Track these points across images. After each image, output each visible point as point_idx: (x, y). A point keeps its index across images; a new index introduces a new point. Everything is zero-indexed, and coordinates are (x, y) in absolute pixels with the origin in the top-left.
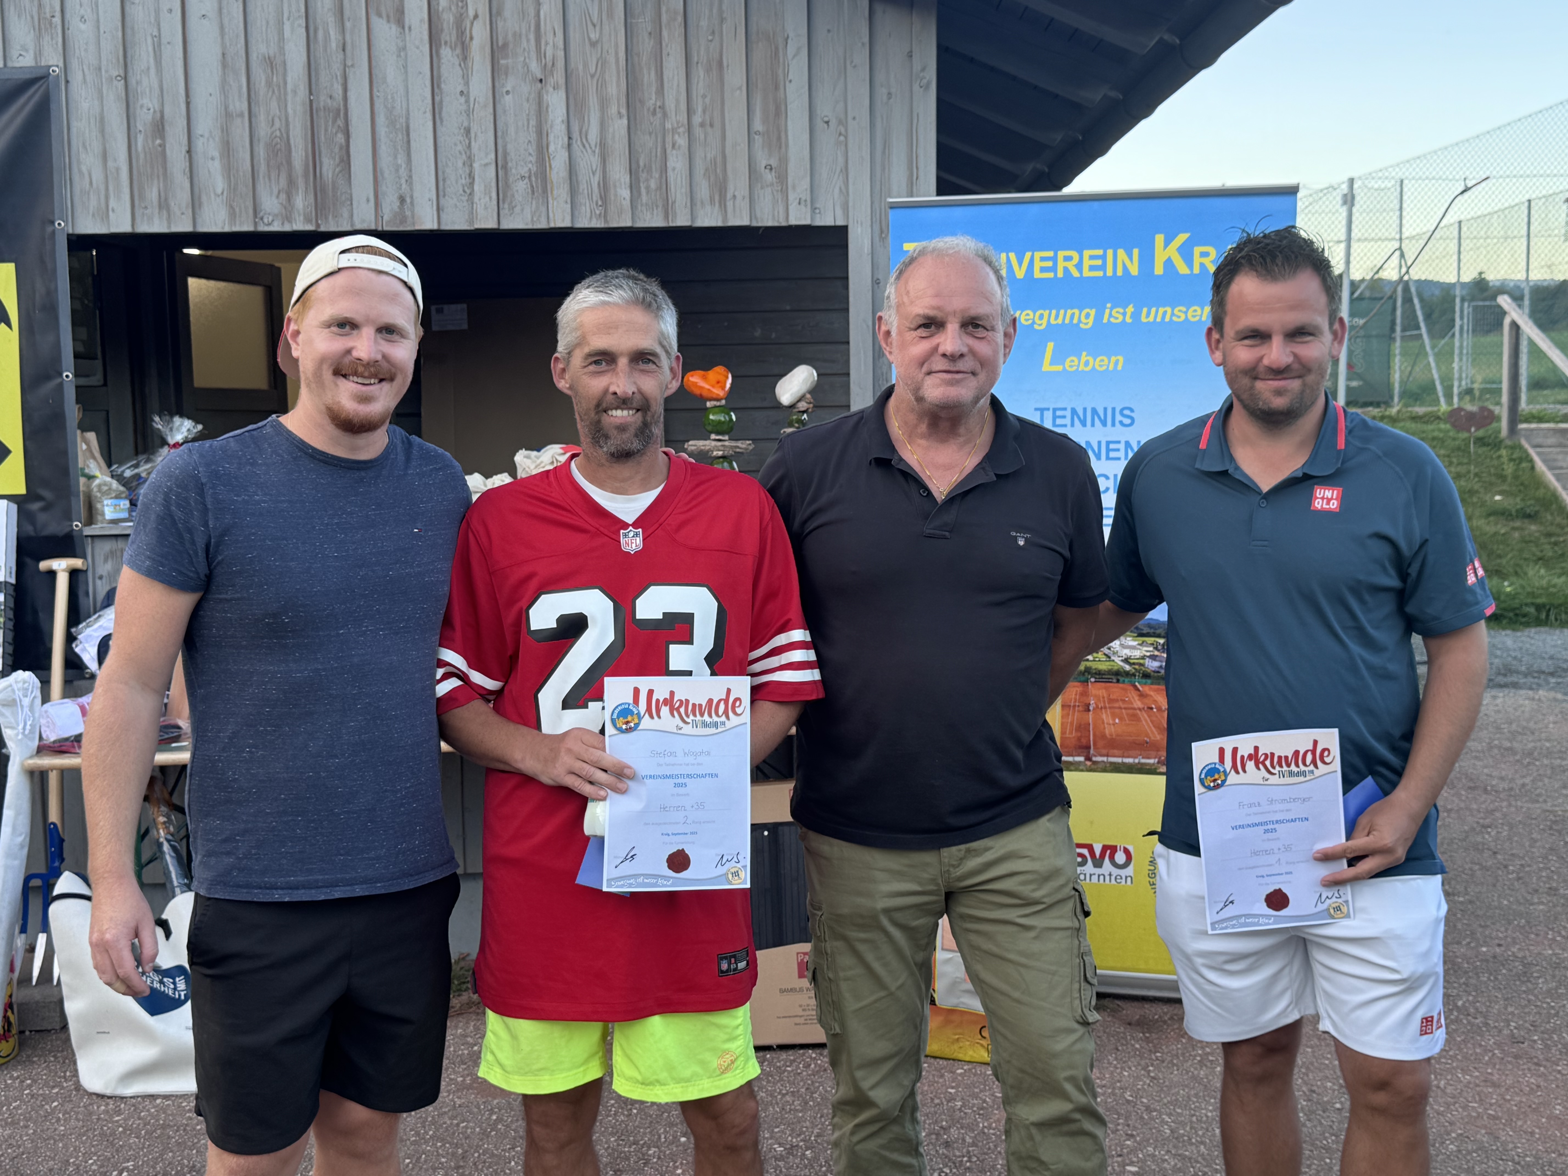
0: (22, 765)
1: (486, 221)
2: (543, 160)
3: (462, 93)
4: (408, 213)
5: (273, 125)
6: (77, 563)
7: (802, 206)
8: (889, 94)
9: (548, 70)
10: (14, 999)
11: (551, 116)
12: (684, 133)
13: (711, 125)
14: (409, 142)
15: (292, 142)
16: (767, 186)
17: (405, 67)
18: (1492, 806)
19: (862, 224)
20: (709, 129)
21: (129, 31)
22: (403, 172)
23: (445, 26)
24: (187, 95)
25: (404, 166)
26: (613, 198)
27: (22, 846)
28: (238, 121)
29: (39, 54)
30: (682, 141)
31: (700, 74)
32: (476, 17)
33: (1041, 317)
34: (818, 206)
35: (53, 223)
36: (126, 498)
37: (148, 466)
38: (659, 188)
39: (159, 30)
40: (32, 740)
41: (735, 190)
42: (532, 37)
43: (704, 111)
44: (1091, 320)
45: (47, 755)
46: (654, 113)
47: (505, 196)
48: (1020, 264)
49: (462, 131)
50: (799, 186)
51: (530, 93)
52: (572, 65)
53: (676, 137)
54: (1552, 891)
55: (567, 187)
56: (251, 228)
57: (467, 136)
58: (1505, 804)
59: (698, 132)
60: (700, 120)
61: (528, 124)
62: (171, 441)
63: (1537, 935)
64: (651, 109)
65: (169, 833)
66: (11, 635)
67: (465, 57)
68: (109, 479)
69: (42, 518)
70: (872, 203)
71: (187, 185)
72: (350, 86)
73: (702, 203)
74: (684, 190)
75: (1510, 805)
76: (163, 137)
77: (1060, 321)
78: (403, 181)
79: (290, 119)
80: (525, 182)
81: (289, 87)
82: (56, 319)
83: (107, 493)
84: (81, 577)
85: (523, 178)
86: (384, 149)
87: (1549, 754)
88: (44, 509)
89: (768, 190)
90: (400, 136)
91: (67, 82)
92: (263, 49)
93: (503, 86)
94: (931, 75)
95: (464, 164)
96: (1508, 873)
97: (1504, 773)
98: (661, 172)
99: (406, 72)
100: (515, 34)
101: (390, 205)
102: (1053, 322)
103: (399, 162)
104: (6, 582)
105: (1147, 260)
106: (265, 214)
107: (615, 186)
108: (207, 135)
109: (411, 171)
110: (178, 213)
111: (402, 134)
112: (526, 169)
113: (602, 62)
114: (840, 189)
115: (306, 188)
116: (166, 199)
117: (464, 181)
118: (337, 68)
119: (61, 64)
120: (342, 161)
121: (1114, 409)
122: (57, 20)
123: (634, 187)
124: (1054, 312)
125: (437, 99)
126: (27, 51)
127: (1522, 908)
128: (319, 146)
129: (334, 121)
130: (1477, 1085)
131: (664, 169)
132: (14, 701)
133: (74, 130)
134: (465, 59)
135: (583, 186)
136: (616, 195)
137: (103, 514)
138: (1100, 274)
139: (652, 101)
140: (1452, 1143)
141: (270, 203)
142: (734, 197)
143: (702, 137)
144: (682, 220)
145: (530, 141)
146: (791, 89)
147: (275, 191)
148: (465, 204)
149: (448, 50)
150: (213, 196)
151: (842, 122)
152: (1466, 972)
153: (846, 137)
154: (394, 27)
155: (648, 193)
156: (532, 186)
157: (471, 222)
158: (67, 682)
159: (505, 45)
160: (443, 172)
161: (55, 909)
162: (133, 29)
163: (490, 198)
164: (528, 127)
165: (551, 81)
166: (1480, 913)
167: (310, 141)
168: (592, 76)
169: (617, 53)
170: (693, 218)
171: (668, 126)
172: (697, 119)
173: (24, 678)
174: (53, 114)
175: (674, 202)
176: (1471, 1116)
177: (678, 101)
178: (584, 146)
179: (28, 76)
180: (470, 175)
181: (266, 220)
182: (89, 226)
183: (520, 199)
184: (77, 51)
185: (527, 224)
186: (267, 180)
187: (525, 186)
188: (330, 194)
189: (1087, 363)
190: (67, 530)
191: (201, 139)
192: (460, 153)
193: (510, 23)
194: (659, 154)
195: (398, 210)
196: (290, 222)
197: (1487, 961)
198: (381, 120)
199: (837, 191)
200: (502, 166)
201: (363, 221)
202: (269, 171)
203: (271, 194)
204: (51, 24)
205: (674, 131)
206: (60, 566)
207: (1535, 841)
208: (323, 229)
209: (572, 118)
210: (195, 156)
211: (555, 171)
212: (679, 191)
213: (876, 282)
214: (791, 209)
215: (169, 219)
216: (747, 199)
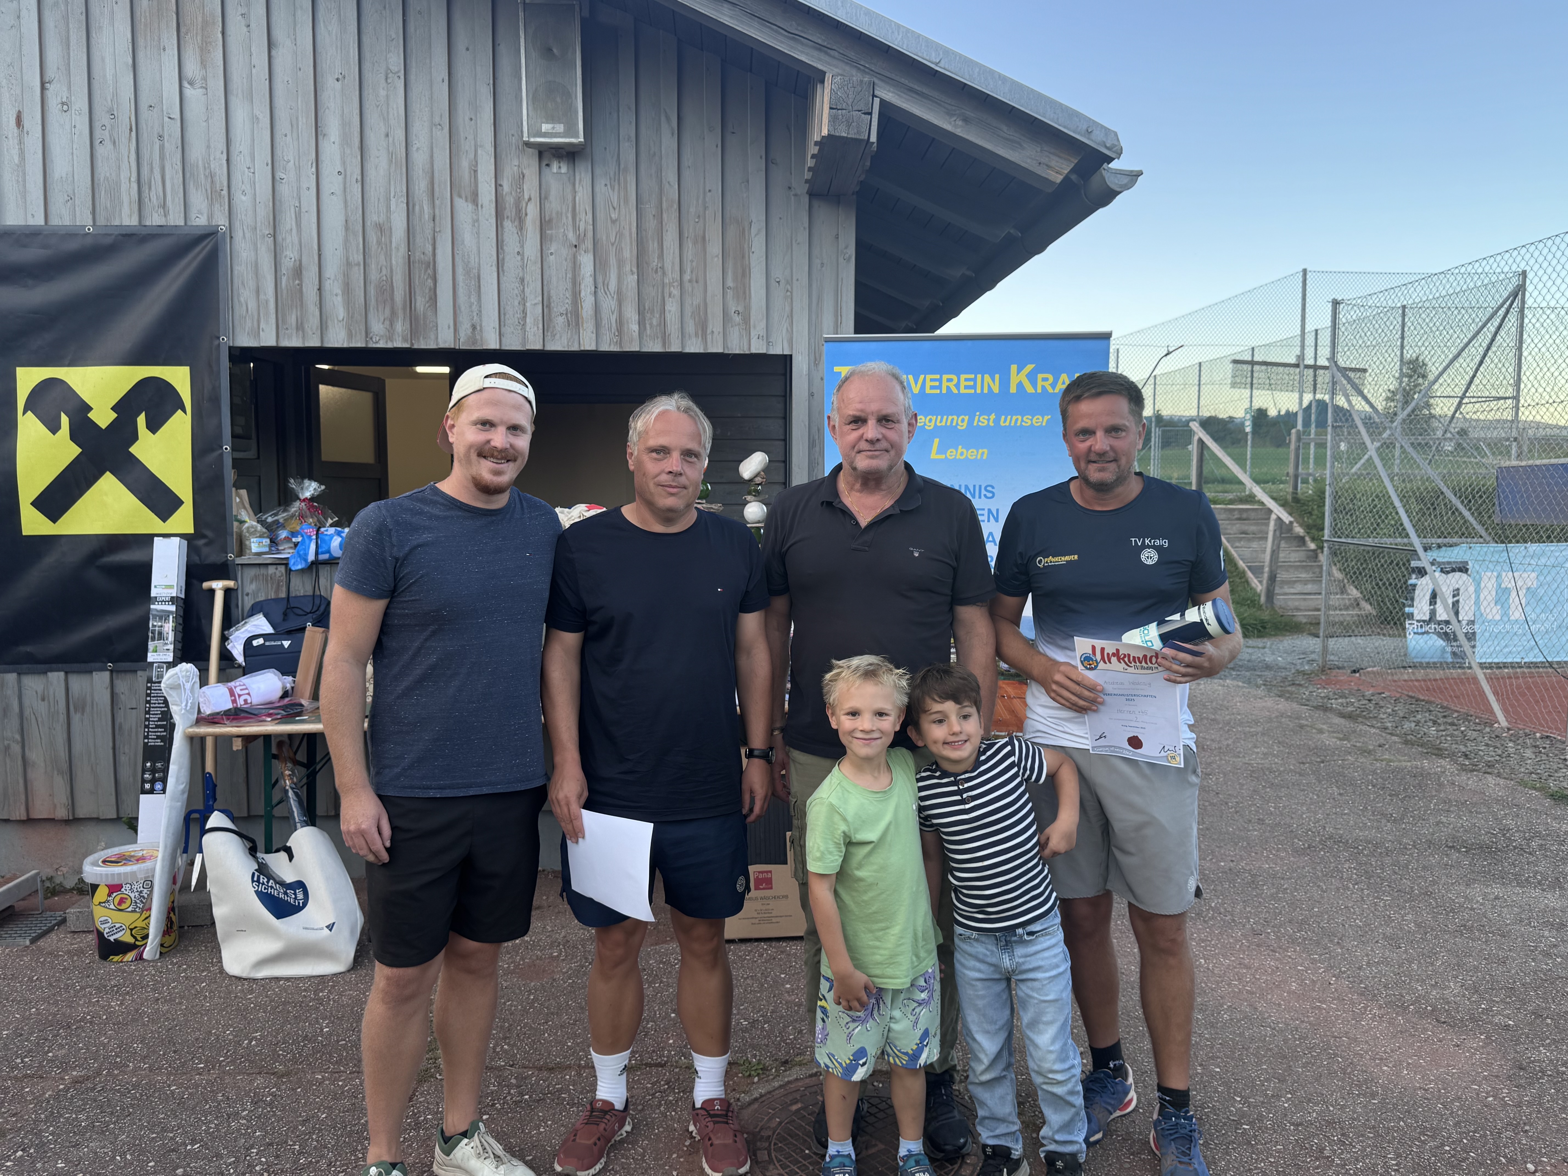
0: (185, 732)
1: (534, 344)
2: (576, 302)
3: (518, 253)
4: (478, 337)
5: (381, 272)
6: (231, 584)
7: (760, 339)
8: (822, 263)
9: (581, 238)
10: (176, 904)
11: (582, 272)
12: (677, 286)
13: (697, 281)
14: (479, 286)
15: (395, 284)
16: (736, 326)
17: (478, 233)
18: (1209, 761)
19: (802, 354)
20: (695, 284)
21: (277, 203)
22: (475, 308)
23: (507, 205)
24: (319, 250)
25: (475, 303)
26: (626, 331)
27: (183, 792)
28: (356, 269)
29: (211, 216)
30: (676, 292)
31: (689, 245)
32: (530, 199)
33: (930, 421)
34: (771, 340)
35: (219, 338)
36: (267, 537)
37: (285, 514)
38: (660, 325)
39: (300, 202)
40: (193, 714)
41: (713, 328)
42: (570, 215)
43: (692, 271)
44: (965, 424)
45: (204, 725)
46: (656, 272)
47: (548, 327)
48: (916, 384)
49: (518, 279)
50: (759, 327)
51: (567, 255)
52: (598, 236)
53: (672, 288)
54: (1261, 821)
55: (593, 321)
56: (364, 345)
57: (521, 284)
58: (1217, 758)
59: (687, 285)
60: (689, 278)
61: (566, 276)
62: (302, 497)
63: (1256, 853)
64: (654, 269)
65: (293, 783)
66: (180, 635)
67: (521, 227)
68: (255, 523)
69: (205, 551)
70: (809, 339)
71: (317, 313)
72: (438, 246)
73: (689, 336)
74: (677, 327)
75: (1221, 759)
76: (301, 279)
77: (943, 424)
78: (475, 314)
79: (394, 268)
80: (563, 317)
81: (394, 245)
82: (220, 408)
83: (254, 533)
84: (233, 594)
85: (562, 314)
86: (461, 292)
87: (1241, 723)
88: (206, 545)
89: (736, 328)
90: (473, 283)
91: (231, 237)
92: (375, 218)
93: (549, 249)
94: (852, 251)
95: (519, 304)
96: (1229, 808)
97: (1213, 737)
98: (661, 314)
99: (479, 237)
100: (557, 213)
101: (465, 330)
102: (938, 424)
103: (472, 300)
104: (177, 597)
105: (1005, 382)
106: (374, 335)
107: (628, 322)
108: (332, 277)
109: (480, 307)
110: (310, 333)
111: (475, 280)
112: (564, 308)
113: (620, 235)
114: (787, 328)
115: (404, 318)
116: (302, 323)
117: (519, 316)
118: (428, 233)
119: (227, 225)
120: (430, 298)
121: (980, 486)
122: (225, 192)
123: (641, 323)
124: (939, 417)
125: (501, 257)
126: (202, 214)
127: (1242, 833)
128: (414, 288)
129: (426, 271)
130: (1235, 968)
131: (663, 311)
132: (179, 685)
133: (236, 272)
134: (521, 229)
135: (605, 322)
136: (628, 329)
137: (250, 549)
138: (972, 391)
139: (655, 263)
140: (1225, 1013)
141: (378, 327)
142: (713, 332)
143: (690, 289)
144: (675, 347)
145: (567, 288)
146: (753, 257)
147: (382, 319)
148: (520, 331)
149: (509, 222)
150: (336, 321)
151: (789, 282)
152: (1213, 881)
153: (791, 293)
154: (470, 205)
155: (651, 328)
156: (568, 320)
157: (523, 345)
158: (221, 670)
159: (550, 221)
160: (504, 308)
161: (207, 838)
162: (280, 201)
163: (538, 327)
164: (566, 279)
165: (583, 247)
166: (1216, 837)
167: (407, 284)
168: (613, 244)
169: (630, 229)
170: (683, 347)
171: (666, 281)
172: (687, 277)
173: (187, 669)
174: (220, 260)
175: (669, 335)
176: (1235, 992)
177: (673, 263)
178: (606, 295)
179: (203, 232)
180: (523, 311)
181: (374, 340)
182: (245, 341)
183: (559, 329)
184: (239, 215)
185: (564, 347)
186: (375, 311)
187: (563, 320)
188: (422, 322)
189: (962, 454)
190: (225, 559)
191: (329, 280)
192: (517, 295)
193: (554, 205)
194: (659, 301)
195: (470, 335)
196: (392, 341)
197: (1226, 872)
198: (460, 270)
199: (784, 330)
200: (546, 306)
201: (446, 342)
202: (377, 305)
203: (379, 321)
204: (220, 196)
205: (670, 284)
206: (218, 585)
207: (1243, 785)
208: (416, 347)
209: (597, 273)
210: (323, 293)
211: (585, 310)
212: (673, 327)
213: (811, 395)
214: (752, 341)
215: (304, 337)
216: (721, 334)
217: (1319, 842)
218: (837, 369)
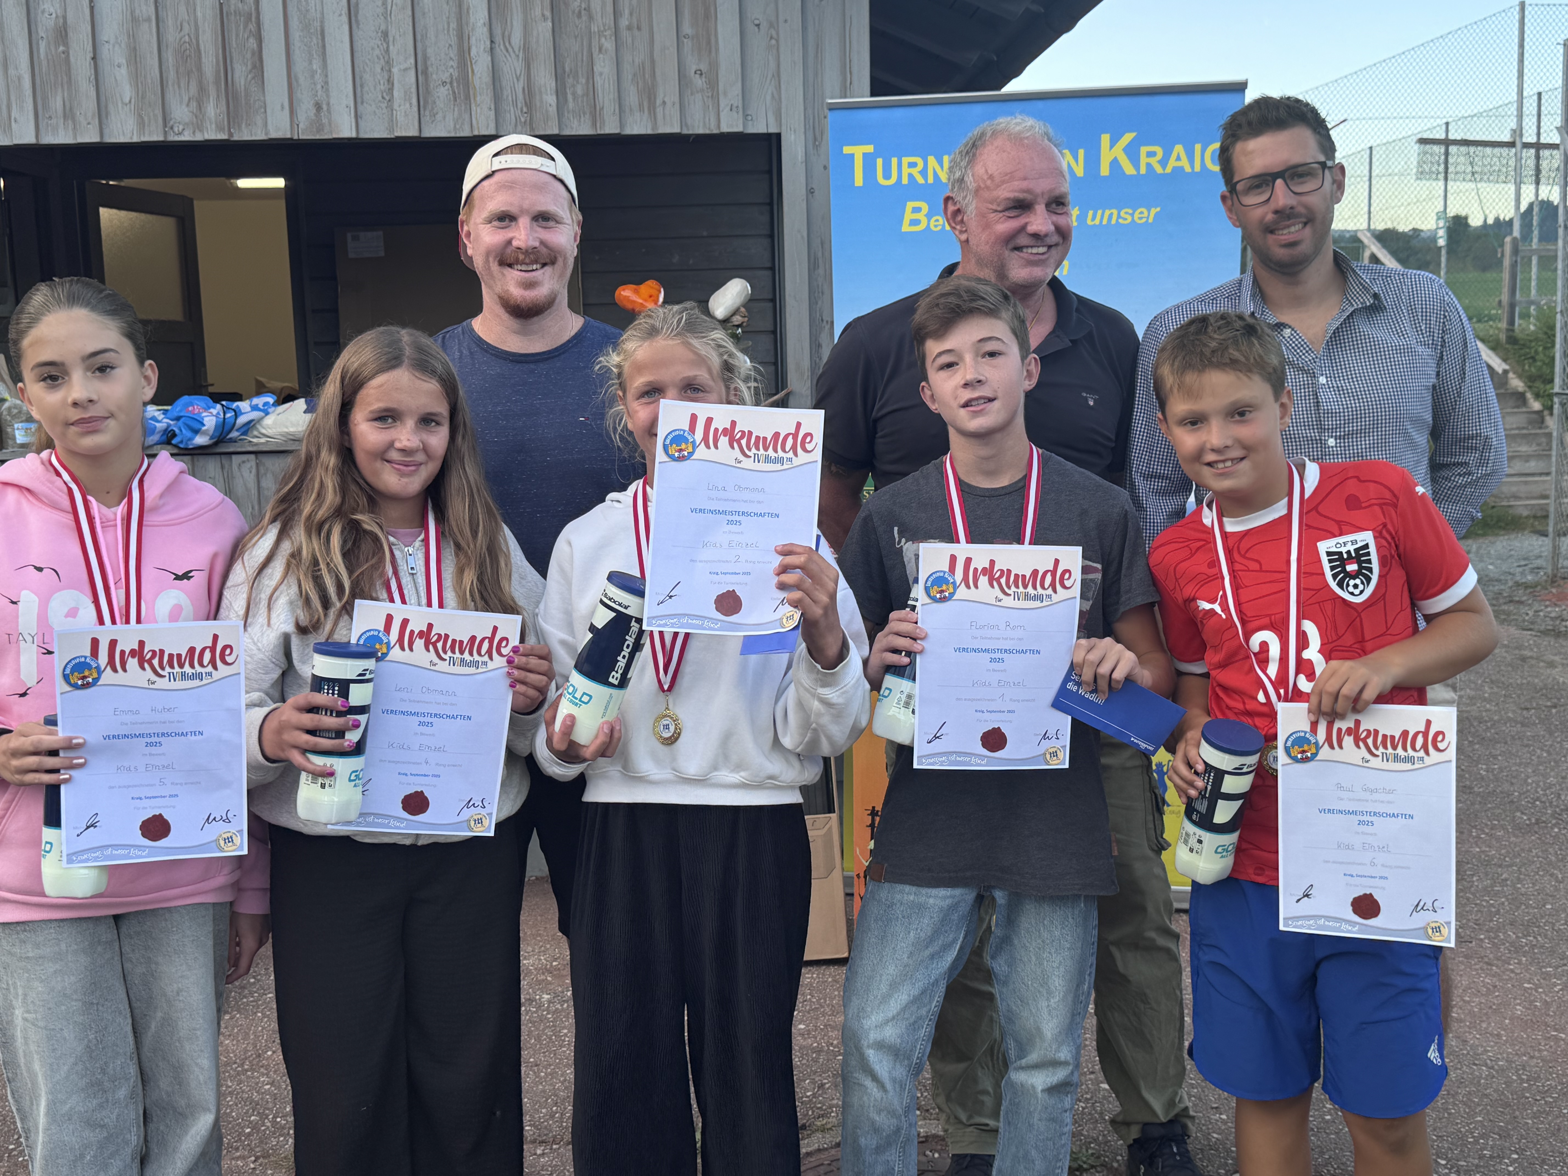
1: (407, 129)
2: (465, 65)
4: (325, 121)
5: (181, 30)
7: (734, 112)
11: (472, 20)
12: (611, 36)
13: (639, 29)
14: (324, 46)
15: (202, 48)
16: (698, 92)
19: (795, 131)
20: (636, 32)
22: (319, 78)
25: (319, 71)
26: (538, 104)
28: (145, 27)
30: (609, 45)
34: (749, 113)
38: (587, 95)
41: (665, 96)
43: (631, 14)
46: (579, 16)
47: (426, 102)
49: (380, 34)
50: (731, 93)
53: (603, 40)
55: (490, 93)
56: (161, 138)
57: (384, 40)
59: (625, 34)
60: (627, 23)
61: (449, 27)
64: (576, 11)
70: (805, 109)
71: (93, 93)
73: (631, 110)
74: (611, 96)
76: (66, 44)
78: (319, 87)
79: (200, 23)
80: (446, 88)
83: (18, 416)
85: (444, 83)
86: (298, 54)
89: (699, 96)
90: (315, 41)
95: (382, 69)
98: (588, 79)
101: (305, 112)
103: (315, 67)
105: (1093, 161)
106: (175, 123)
107: (540, 92)
108: (112, 41)
109: (326, 76)
110: (84, 123)
111: (317, 38)
112: (447, 75)
114: (772, 94)
115: (218, 96)
116: (71, 109)
117: (382, 87)
120: (254, 67)
123: (560, 93)
128: (230, 52)
129: (246, 26)
131: (591, 74)
135: (507, 92)
136: (541, 101)
137: (14, 439)
139: (576, 3)
141: (181, 112)
142: (664, 103)
143: (630, 40)
144: (610, 127)
145: (450, 45)
147: (186, 99)
148: (385, 111)
150: (120, 104)
151: (773, 25)
153: (777, 41)
155: (574, 100)
156: (454, 92)
157: (391, 130)
160: (361, 78)
163: (411, 104)
164: (448, 31)
167: (220, 47)
170: (622, 125)
171: (594, 28)
172: (624, 22)
175: (602, 109)
177: (604, 4)
178: (507, 51)
180: (388, 81)
181: (176, 129)
183: (442, 105)
185: (449, 132)
186: (176, 86)
187: (447, 92)
188: (243, 102)
191: (107, 45)
192: (378, 58)
194: (585, 59)
195: (314, 118)
196: (201, 131)
198: (294, 23)
199: (769, 98)
200: (422, 73)
201: (278, 130)
202: (178, 78)
203: (181, 102)
205: (600, 34)
208: (236, 138)
209: (494, 21)
210: (100, 63)
211: (478, 75)
212: (607, 98)
213: (810, 192)
214: (723, 115)
215: (75, 128)
216: (677, 106)
217: (1553, 816)
218: (847, 150)
